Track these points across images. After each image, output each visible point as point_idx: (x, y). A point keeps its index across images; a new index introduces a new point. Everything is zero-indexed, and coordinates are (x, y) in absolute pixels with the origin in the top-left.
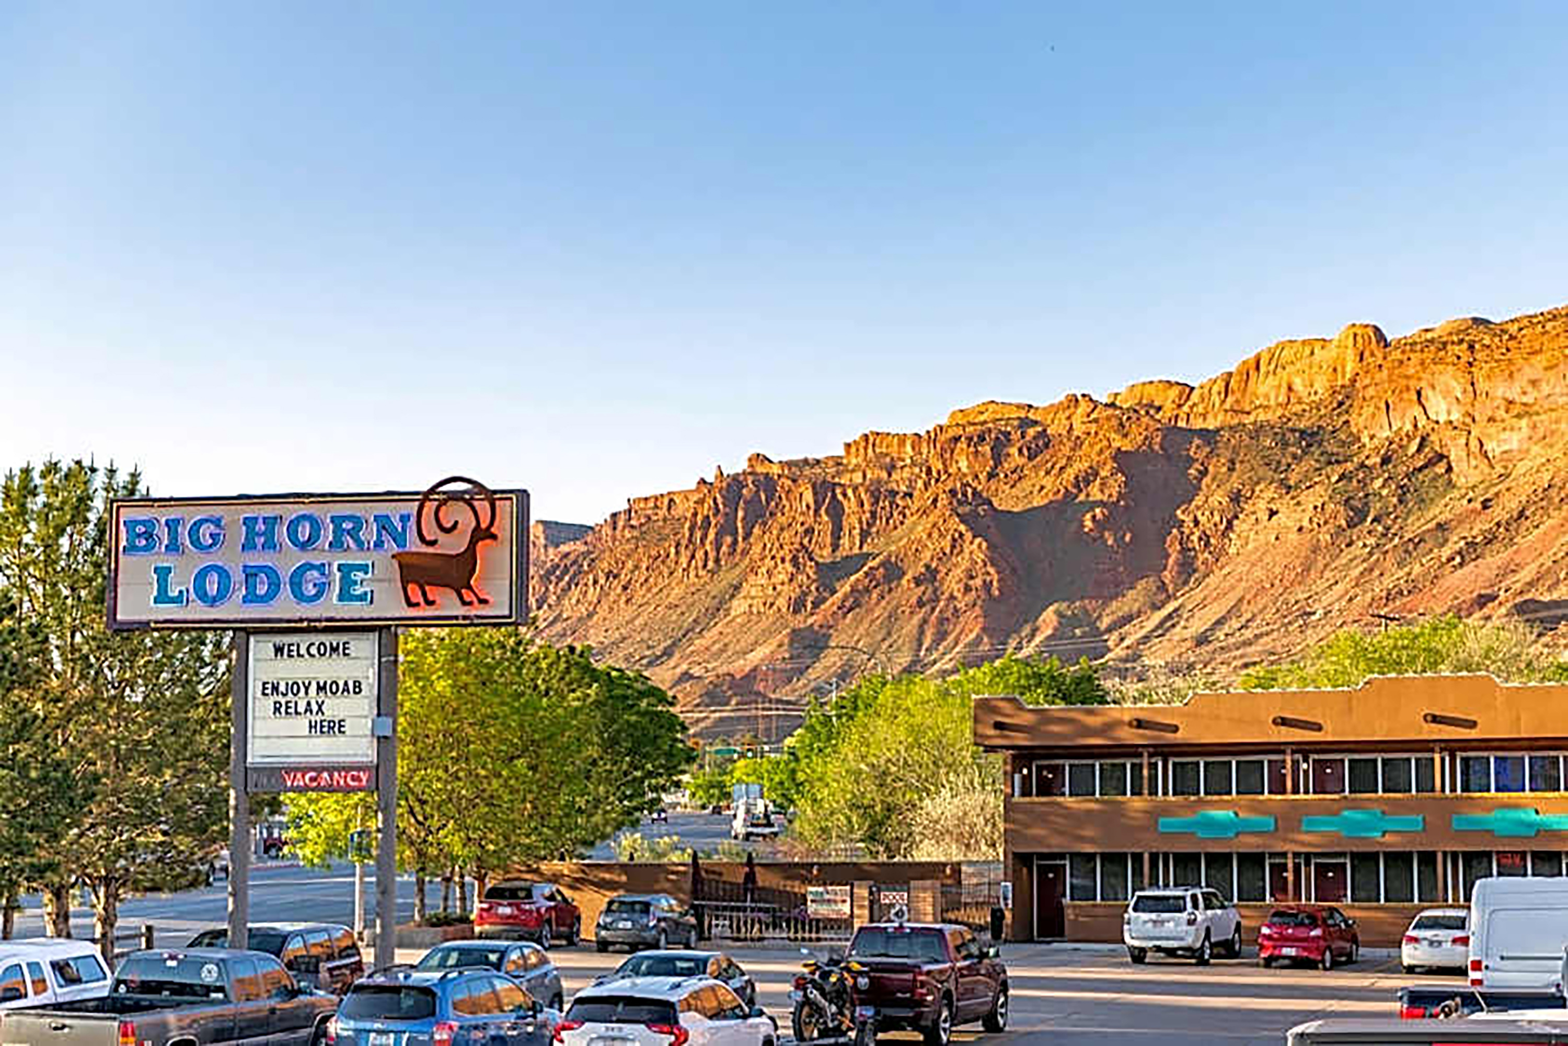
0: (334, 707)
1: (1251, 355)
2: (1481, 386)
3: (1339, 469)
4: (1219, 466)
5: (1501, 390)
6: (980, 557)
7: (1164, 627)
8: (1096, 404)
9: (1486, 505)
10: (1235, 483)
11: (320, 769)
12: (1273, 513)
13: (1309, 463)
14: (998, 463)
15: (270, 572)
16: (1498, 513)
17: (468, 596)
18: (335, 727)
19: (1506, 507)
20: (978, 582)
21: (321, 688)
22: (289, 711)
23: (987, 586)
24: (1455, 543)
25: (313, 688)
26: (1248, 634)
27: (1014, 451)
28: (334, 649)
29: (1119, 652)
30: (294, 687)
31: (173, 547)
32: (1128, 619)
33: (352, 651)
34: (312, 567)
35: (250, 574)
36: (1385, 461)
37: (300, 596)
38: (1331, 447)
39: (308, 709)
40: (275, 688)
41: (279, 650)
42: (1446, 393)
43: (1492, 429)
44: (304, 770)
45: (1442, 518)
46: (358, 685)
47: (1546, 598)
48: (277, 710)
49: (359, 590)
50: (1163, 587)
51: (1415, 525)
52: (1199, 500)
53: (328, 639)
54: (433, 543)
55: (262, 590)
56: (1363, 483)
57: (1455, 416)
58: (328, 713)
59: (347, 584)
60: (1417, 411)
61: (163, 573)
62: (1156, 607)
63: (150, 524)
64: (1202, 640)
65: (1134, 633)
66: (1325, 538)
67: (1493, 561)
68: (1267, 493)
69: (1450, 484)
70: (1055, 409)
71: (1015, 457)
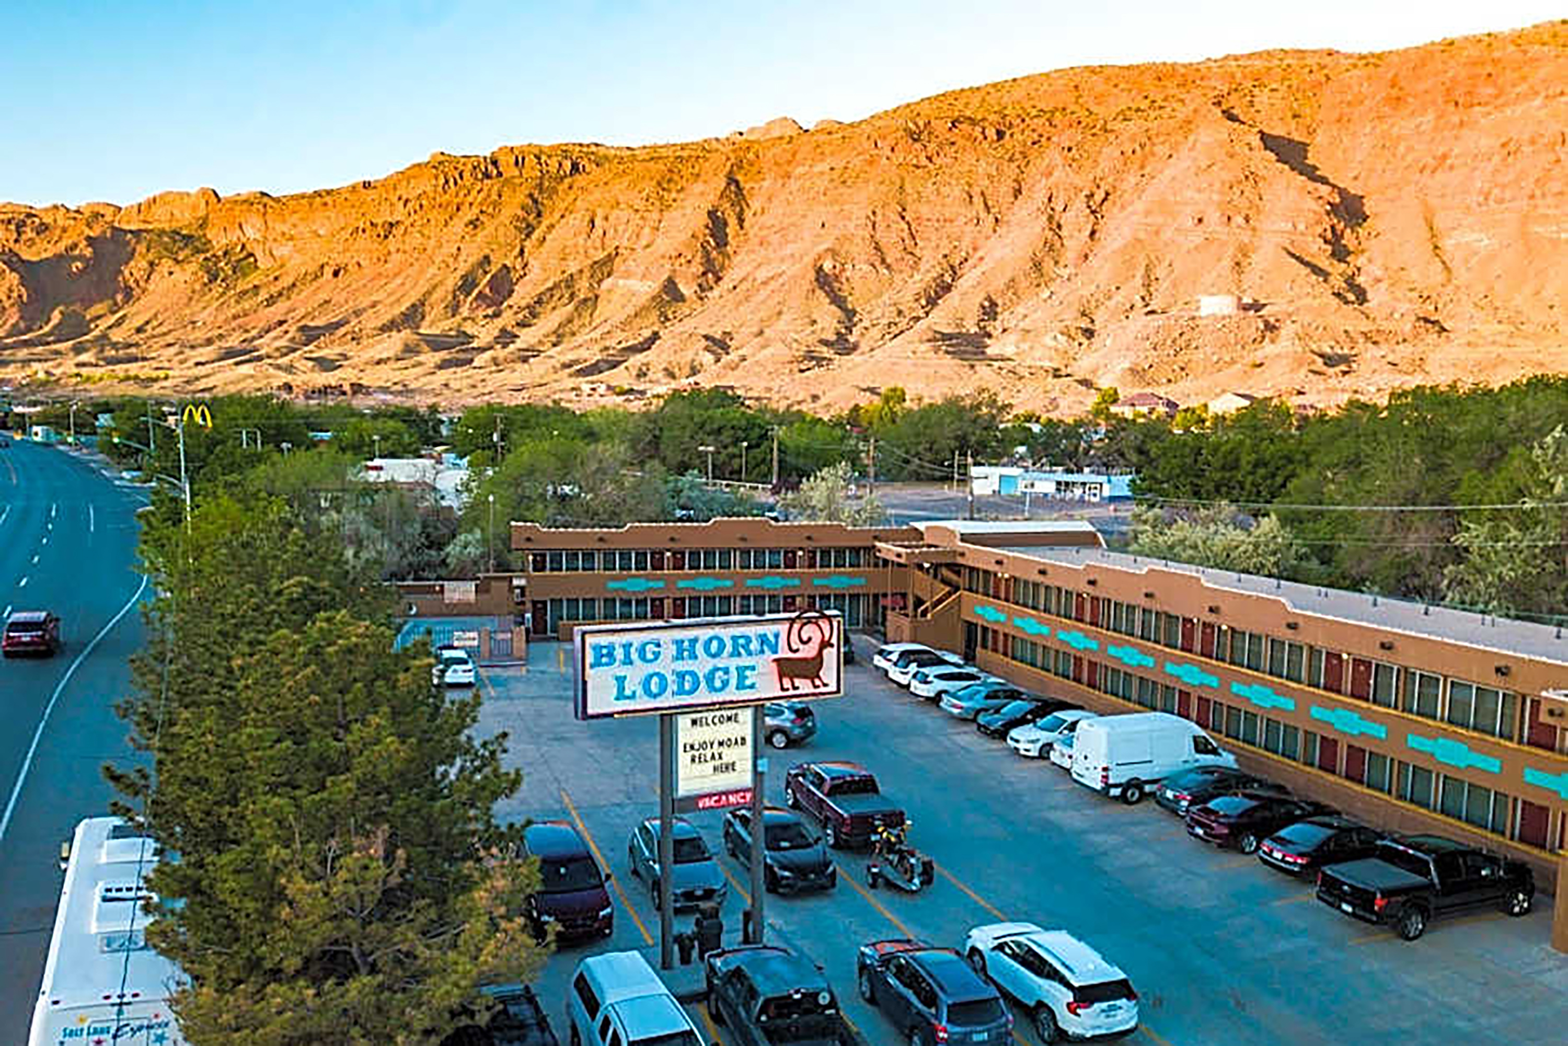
0: (729, 754)
1: (151, 196)
2: (270, 224)
3: (202, 256)
4: (141, 248)
5: (280, 227)
6: (16, 282)
7: (118, 323)
8: (68, 210)
9: (276, 279)
10: (150, 256)
11: (720, 794)
12: (171, 273)
13: (187, 251)
14: (19, 234)
15: (693, 674)
16: (282, 284)
17: (817, 682)
18: (730, 767)
19: (286, 281)
20: (15, 295)
21: (721, 744)
22: (701, 760)
23: (20, 296)
24: (263, 295)
25: (716, 745)
26: (164, 329)
27: (28, 229)
28: (729, 719)
29: (96, 333)
30: (703, 745)
31: (628, 661)
32: (99, 317)
33: (740, 718)
34: (718, 669)
35: (681, 676)
36: (225, 253)
37: (712, 689)
38: (197, 244)
39: (713, 757)
40: (692, 747)
41: (694, 722)
42: (253, 226)
43: (275, 245)
44: (710, 796)
45: (256, 283)
46: (743, 739)
47: (312, 324)
48: (693, 760)
49: (748, 682)
50: (116, 304)
51: (242, 285)
52: (132, 263)
53: (726, 713)
54: (797, 651)
55: (687, 687)
56: (215, 264)
57: (258, 236)
58: (726, 760)
59: (741, 678)
60: (239, 232)
61: (621, 680)
62: (114, 313)
63: (611, 648)
64: (139, 330)
65: (103, 324)
66: (197, 287)
67: (282, 306)
68: (167, 264)
69: (257, 268)
70: (46, 210)
71: (29, 233)
